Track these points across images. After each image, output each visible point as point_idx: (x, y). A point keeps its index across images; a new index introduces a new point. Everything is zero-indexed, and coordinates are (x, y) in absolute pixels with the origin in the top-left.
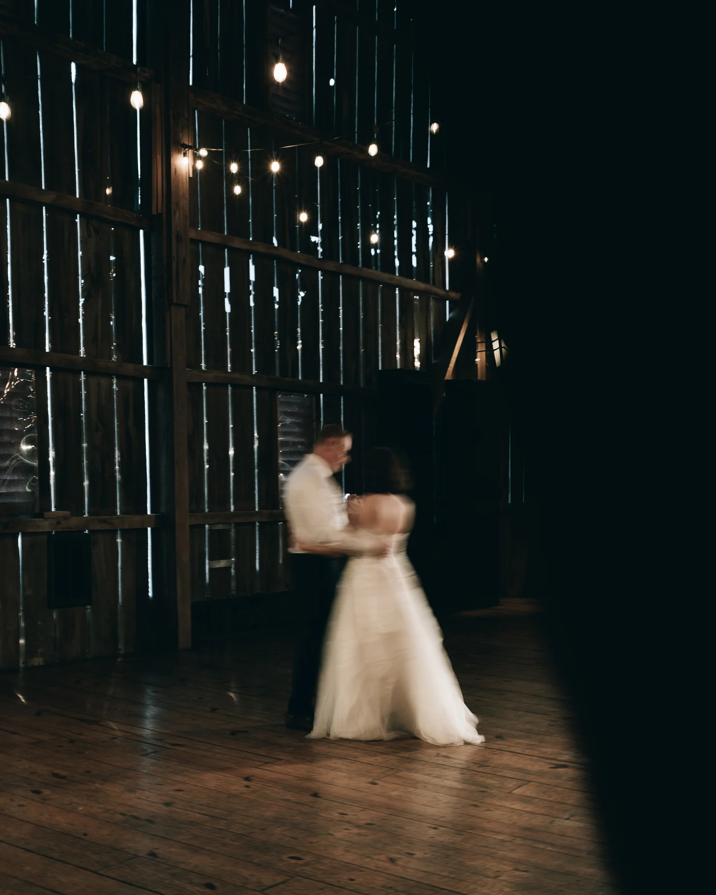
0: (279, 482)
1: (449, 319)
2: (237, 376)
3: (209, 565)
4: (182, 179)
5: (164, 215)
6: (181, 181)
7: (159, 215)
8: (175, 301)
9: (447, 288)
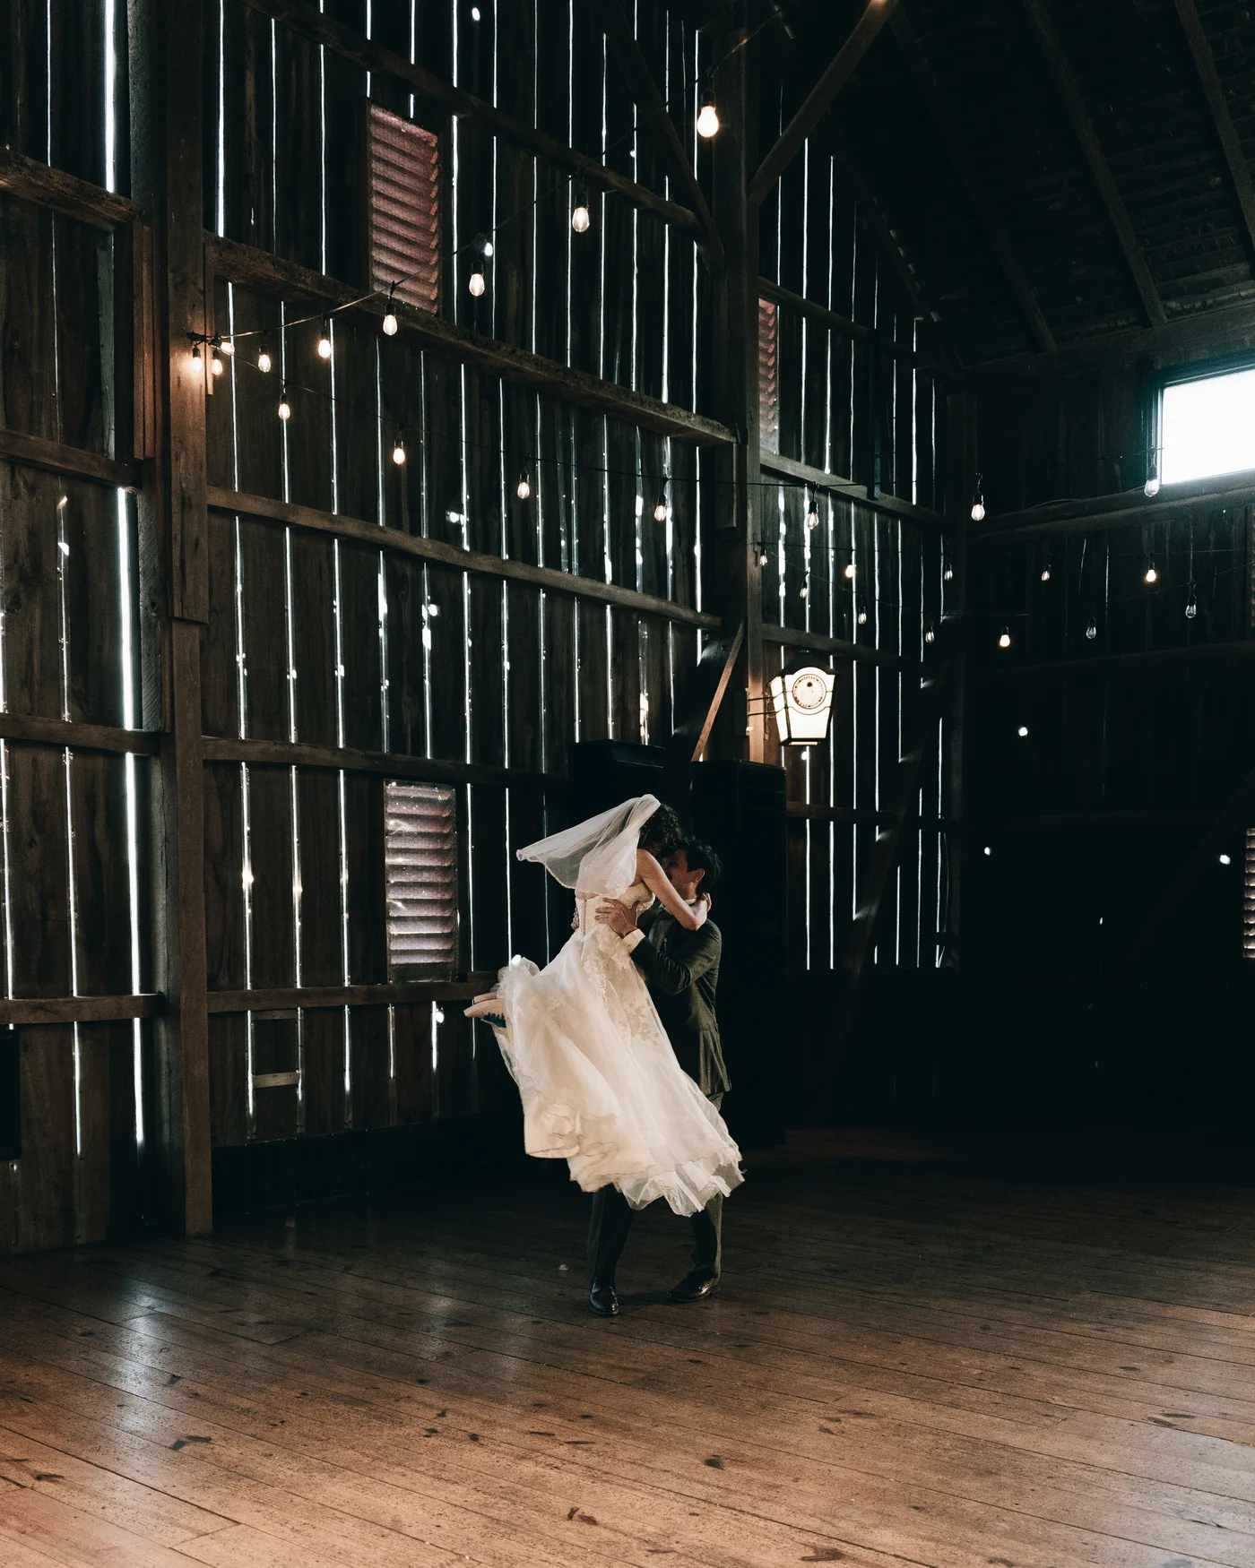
0: (388, 935)
1: (702, 660)
2: (306, 749)
3: (253, 1081)
4: (192, 396)
5: (158, 461)
6: (189, 401)
7: (149, 461)
8: (177, 614)
9: (699, 610)
